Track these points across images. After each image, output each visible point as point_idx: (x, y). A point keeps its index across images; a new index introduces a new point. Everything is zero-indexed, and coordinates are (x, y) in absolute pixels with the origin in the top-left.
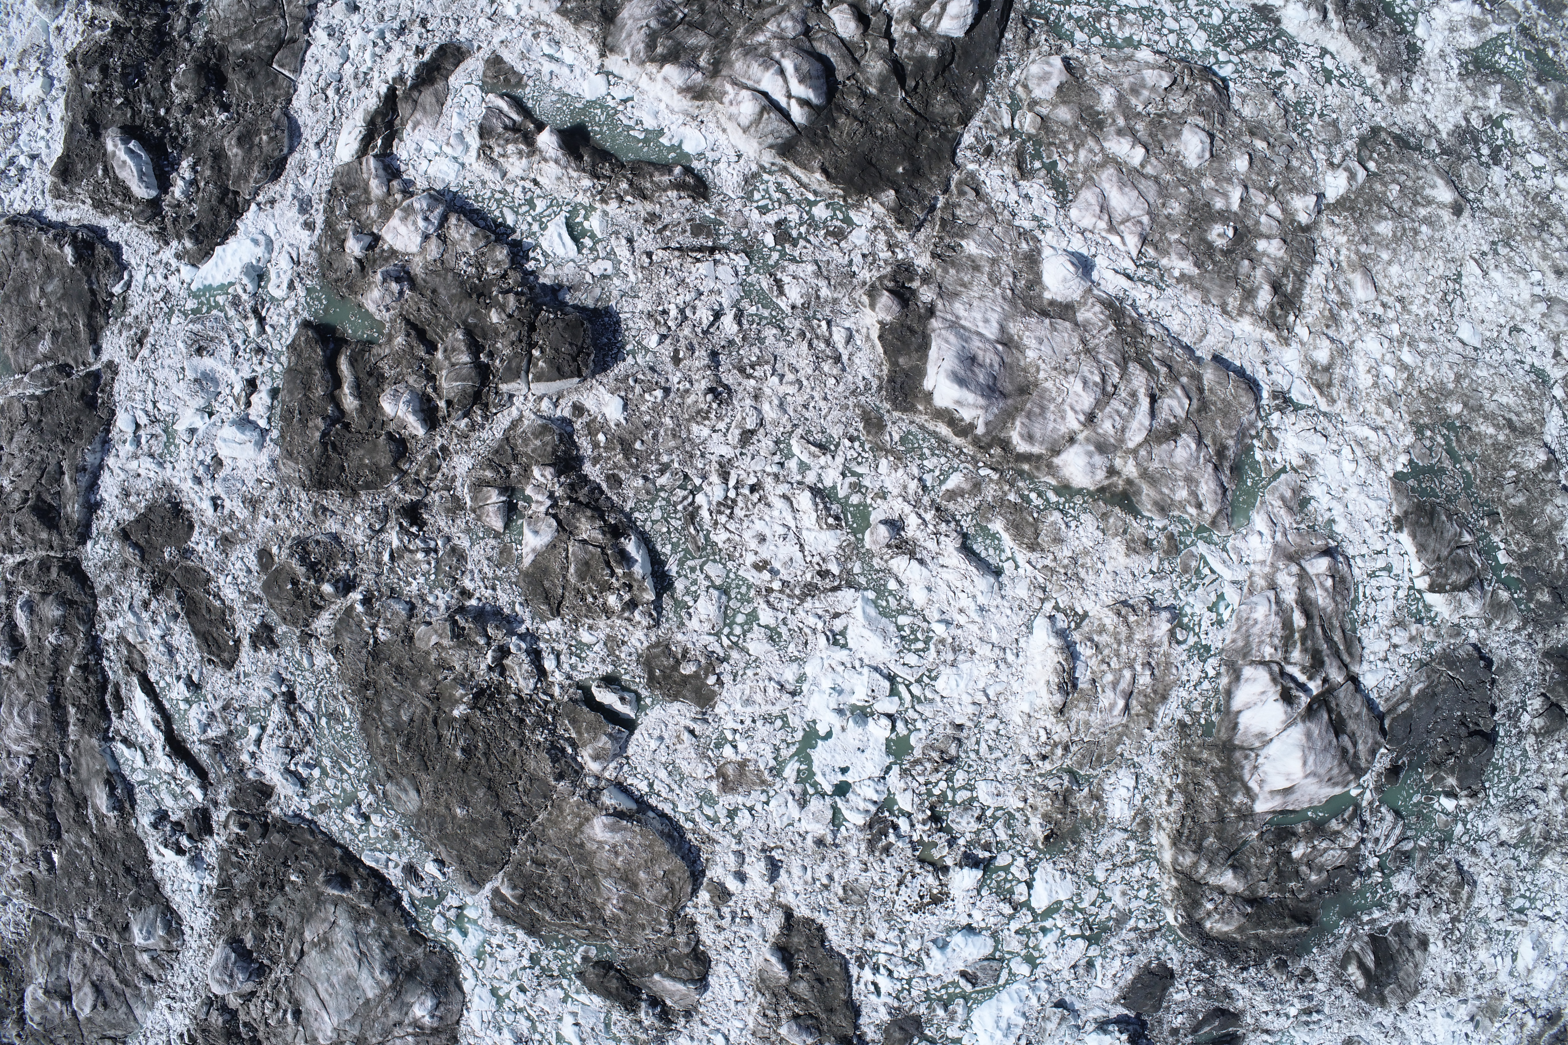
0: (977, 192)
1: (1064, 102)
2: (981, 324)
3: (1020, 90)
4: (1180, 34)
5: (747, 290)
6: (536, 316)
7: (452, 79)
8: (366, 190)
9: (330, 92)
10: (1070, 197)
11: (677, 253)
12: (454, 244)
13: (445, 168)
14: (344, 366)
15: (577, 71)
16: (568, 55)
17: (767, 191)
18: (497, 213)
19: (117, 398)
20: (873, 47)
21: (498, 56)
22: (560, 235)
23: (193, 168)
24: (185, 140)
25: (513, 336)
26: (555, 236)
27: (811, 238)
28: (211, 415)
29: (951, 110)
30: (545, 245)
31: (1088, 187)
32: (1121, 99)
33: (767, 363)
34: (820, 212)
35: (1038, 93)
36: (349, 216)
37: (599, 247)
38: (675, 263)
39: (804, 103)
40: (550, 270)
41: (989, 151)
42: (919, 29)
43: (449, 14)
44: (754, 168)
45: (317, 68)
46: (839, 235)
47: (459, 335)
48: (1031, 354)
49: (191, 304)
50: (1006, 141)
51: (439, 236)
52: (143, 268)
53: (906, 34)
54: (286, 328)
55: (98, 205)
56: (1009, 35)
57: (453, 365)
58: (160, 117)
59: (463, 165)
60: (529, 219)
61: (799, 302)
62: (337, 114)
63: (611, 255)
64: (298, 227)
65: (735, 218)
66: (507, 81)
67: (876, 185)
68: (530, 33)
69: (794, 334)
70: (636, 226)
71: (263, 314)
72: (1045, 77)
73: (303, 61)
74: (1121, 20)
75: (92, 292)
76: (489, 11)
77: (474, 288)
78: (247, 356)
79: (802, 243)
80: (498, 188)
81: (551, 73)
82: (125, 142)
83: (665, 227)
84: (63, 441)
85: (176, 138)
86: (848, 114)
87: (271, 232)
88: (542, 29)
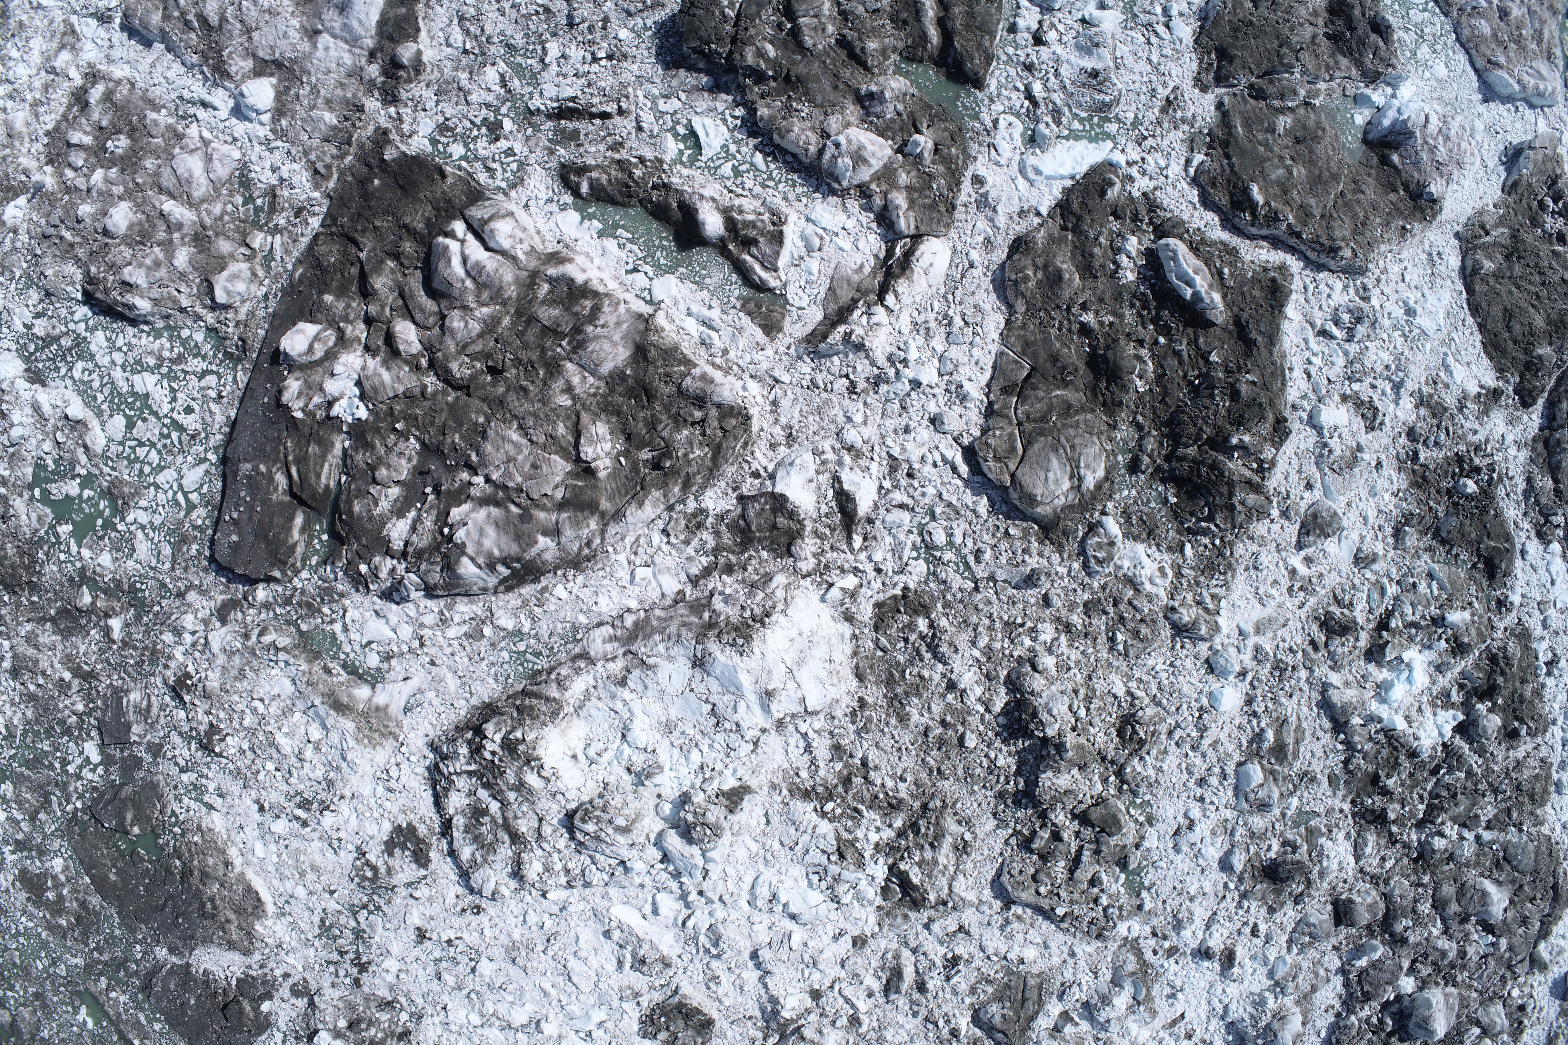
0: (316, 172)
1: (222, 257)
2: (332, 45)
3: (261, 273)
4: (113, 347)
5: (533, 79)
6: (731, 52)
7: (820, 316)
8: (912, 202)
9: (958, 321)
10: (237, 173)
11: (594, 110)
12: (813, 129)
13: (825, 214)
14: (933, 34)
15: (682, 307)
16: (692, 326)
17: (504, 171)
18: (772, 166)
19: (1194, 56)
20: (383, 307)
21: (768, 335)
22: (707, 134)
23: (1118, 265)
24: (1132, 306)
25: (752, 31)
26: (711, 135)
27: (469, 125)
28: (1083, 21)
29: (323, 248)
30: (724, 129)
31: (220, 180)
32: (170, 254)
33: (524, 16)
34: (457, 150)
35: (245, 266)
36: (930, 176)
37: (670, 124)
38: (595, 100)
39: (451, 235)
40: (720, 106)
41: (298, 212)
42: (339, 328)
43: (824, 395)
44: (513, 193)
45: (976, 352)
46: (444, 128)
47: (809, 41)
48: (295, 23)
49: (1113, 128)
50: (282, 222)
51: (829, 136)
52: (1170, 175)
53: (351, 323)
54: (1000, 86)
55: (1233, 252)
56: (261, 332)
57: (816, 16)
58: (1164, 336)
59: (808, 220)
60: (739, 157)
61: (488, 67)
62: (950, 297)
63: (659, 115)
64: (990, 180)
65: (537, 145)
66: (759, 306)
67: (400, 166)
68: (732, 355)
69: (495, 40)
70: (632, 142)
71: (1027, 103)
72: (234, 277)
73: (994, 368)
74: (161, 359)
75: (1228, 156)
76: (777, 390)
77: (795, 89)
78: (1044, 66)
79: (478, 121)
80: (770, 191)
81: (710, 307)
82: (1196, 295)
83: (604, 138)
84: (1251, 23)
85: (1144, 308)
86: (416, 232)
87: (1021, 181)
88: (718, 361)
